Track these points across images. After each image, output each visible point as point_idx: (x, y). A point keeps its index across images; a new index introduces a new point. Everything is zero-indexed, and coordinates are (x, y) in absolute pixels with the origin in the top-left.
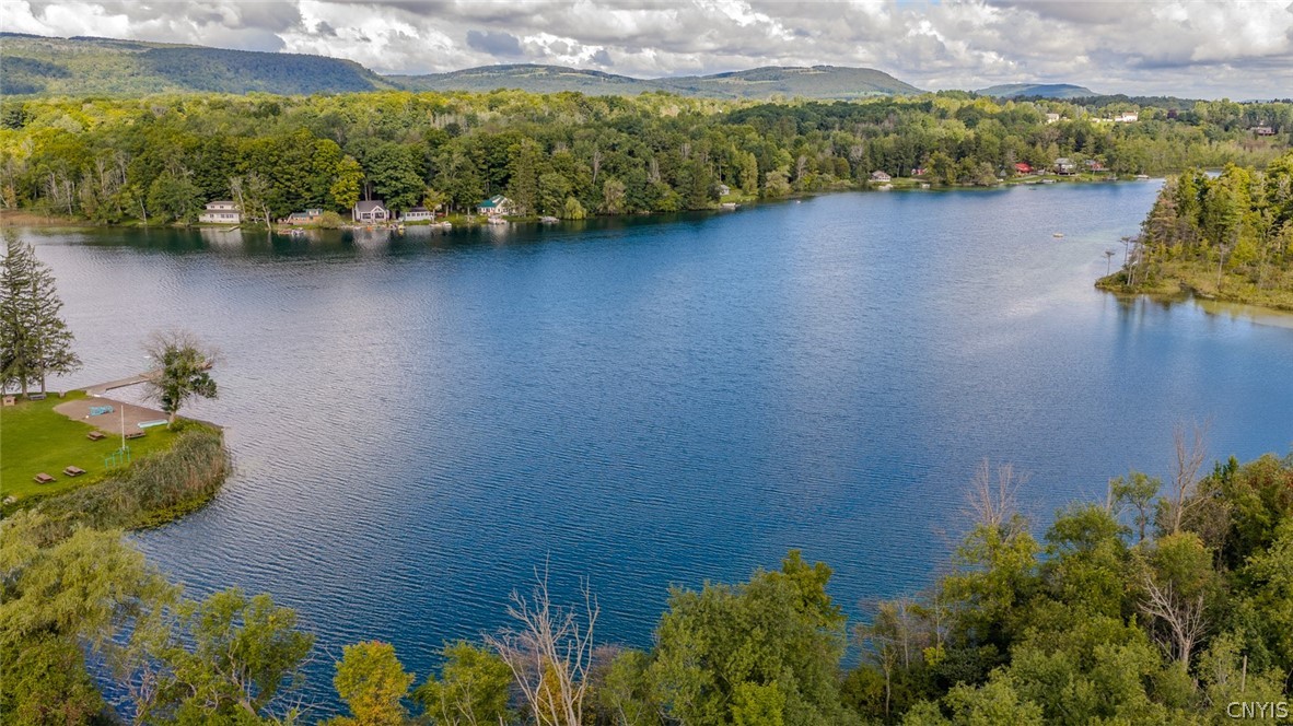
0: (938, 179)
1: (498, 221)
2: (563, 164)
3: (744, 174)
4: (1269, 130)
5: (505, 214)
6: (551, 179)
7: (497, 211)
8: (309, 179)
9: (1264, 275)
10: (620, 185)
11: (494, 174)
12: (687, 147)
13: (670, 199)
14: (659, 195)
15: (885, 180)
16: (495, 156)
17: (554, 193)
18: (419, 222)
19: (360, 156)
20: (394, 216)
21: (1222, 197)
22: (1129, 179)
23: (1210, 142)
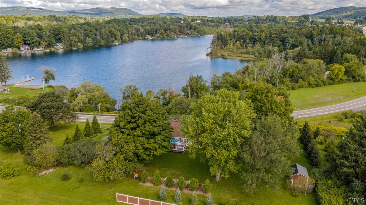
0: (162, 36)
1: (61, 49)
2: (75, 34)
3: (117, 36)
4: (229, 24)
5: (62, 47)
6: (74, 38)
7: (59, 47)
8: (6, 40)
9: (235, 51)
10: (91, 39)
11: (56, 37)
12: (104, 29)
13: (103, 43)
14: (100, 42)
15: (149, 37)
16: (56, 32)
17: (75, 42)
18: (38, 50)
19: (21, 33)
20: (32, 49)
21: (226, 37)
22: (202, 36)
23: (217, 27)
